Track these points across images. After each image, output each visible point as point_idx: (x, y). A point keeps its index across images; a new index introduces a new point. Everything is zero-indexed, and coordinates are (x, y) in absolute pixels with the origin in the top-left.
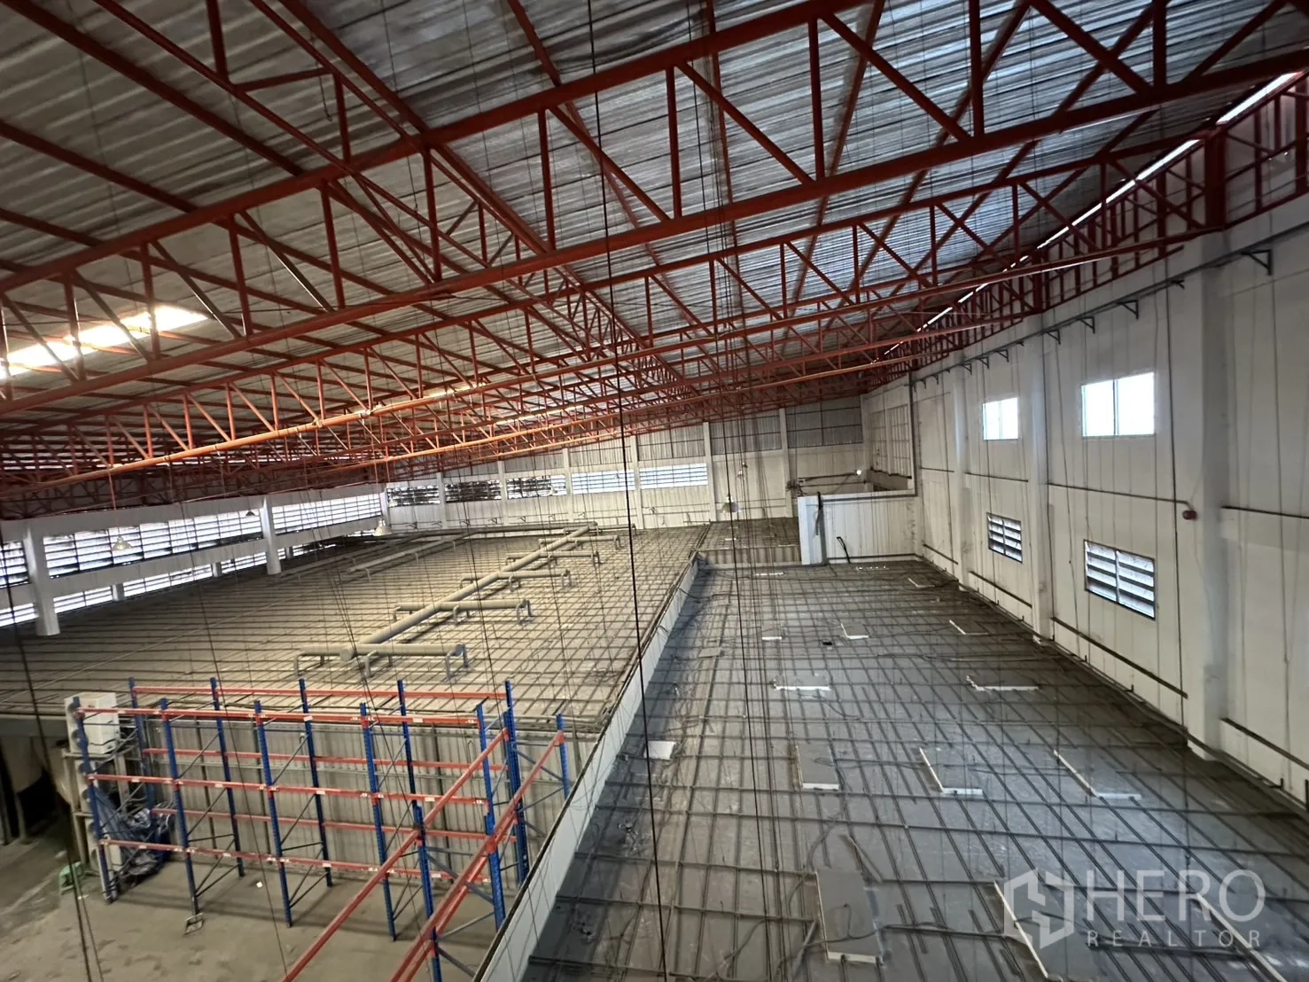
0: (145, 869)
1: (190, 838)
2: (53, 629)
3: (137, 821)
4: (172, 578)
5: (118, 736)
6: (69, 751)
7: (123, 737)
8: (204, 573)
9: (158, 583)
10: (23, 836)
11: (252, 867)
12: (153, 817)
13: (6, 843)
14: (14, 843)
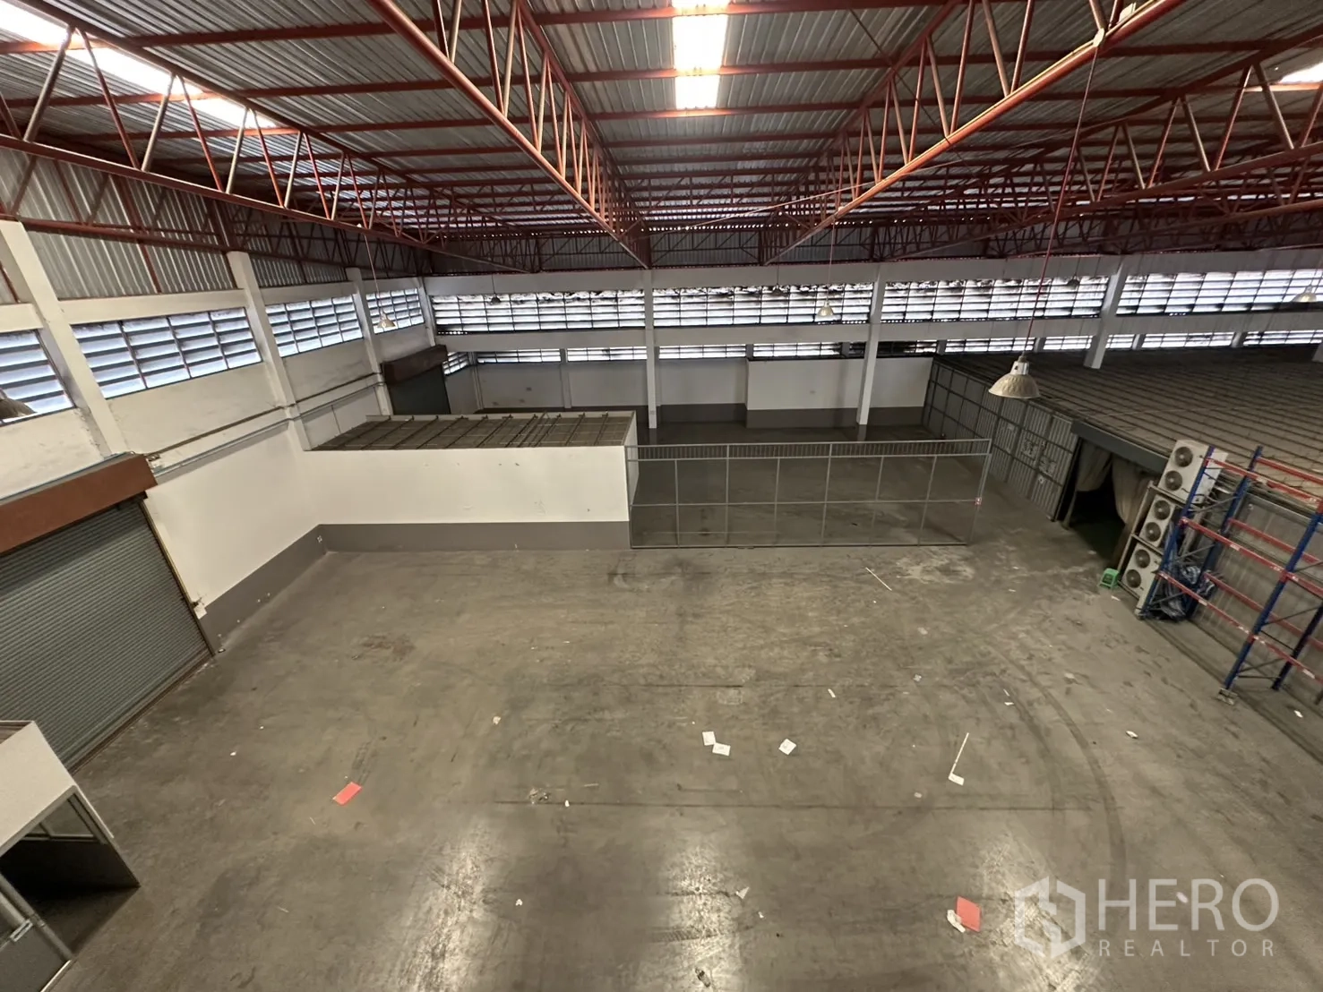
0: (1174, 614)
1: (1264, 628)
2: (1097, 364)
3: (1188, 572)
4: (1189, 338)
5: (1208, 493)
6: (1156, 485)
7: (1211, 495)
8: (1222, 340)
9: (1174, 341)
10: (1066, 522)
11: (1288, 689)
12: (1201, 578)
13: (1053, 521)
14: (1057, 523)
